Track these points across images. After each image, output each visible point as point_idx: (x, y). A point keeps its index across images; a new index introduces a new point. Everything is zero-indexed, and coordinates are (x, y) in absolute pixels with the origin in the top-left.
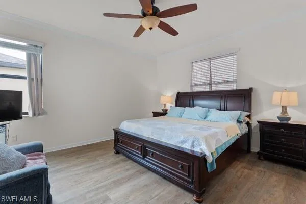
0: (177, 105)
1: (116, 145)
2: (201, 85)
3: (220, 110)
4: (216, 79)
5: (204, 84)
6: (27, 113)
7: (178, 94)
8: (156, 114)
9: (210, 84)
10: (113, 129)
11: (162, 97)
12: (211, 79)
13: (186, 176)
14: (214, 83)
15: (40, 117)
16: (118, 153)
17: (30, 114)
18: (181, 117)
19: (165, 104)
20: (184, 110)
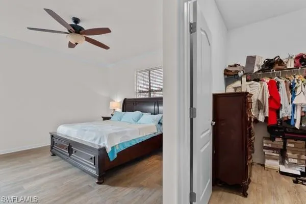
0: (123, 111)
1: (52, 148)
2: (143, 92)
3: (154, 114)
4: (154, 87)
5: (145, 92)
7: (125, 100)
8: (105, 119)
9: (150, 91)
10: (50, 133)
11: (111, 103)
12: (150, 88)
13: (92, 165)
14: (153, 91)
16: (54, 155)
18: (121, 120)
19: (114, 110)
20: (124, 115)
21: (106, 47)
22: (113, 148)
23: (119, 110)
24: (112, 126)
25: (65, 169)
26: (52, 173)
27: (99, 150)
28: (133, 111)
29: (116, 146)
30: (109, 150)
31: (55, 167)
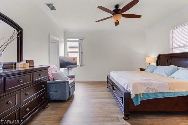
0: (157, 64)
1: (107, 83)
6: (78, 65)
7: (159, 55)
8: (142, 70)
11: (147, 58)
13: (121, 102)
15: (82, 67)
17: (79, 66)
18: (153, 72)
19: (149, 63)
20: (157, 68)
21: (139, 17)
22: (137, 95)
23: (154, 64)
24: (143, 76)
25: (110, 98)
26: (103, 98)
27: (125, 94)
28: (167, 66)
29: (140, 94)
30: (133, 96)
31: (106, 95)
